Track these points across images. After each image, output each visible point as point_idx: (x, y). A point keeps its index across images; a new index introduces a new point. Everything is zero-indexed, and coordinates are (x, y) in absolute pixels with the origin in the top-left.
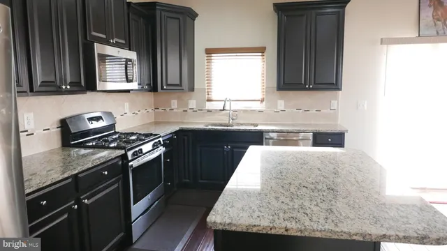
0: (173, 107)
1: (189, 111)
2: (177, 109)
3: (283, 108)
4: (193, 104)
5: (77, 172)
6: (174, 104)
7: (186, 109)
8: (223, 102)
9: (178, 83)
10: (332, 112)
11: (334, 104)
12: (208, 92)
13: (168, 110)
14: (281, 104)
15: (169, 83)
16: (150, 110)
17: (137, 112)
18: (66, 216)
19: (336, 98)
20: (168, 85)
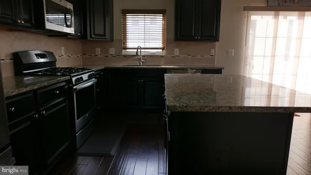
0: (97, 53)
1: (110, 56)
2: (101, 55)
3: (178, 54)
4: (112, 51)
5: (36, 87)
6: (98, 51)
7: (107, 55)
8: (136, 50)
9: (103, 33)
10: (211, 57)
11: (213, 52)
12: (124, 42)
13: (93, 55)
14: (177, 52)
15: (96, 33)
16: (79, 55)
17: (70, 55)
18: (29, 123)
19: (214, 47)
20: (94, 34)
